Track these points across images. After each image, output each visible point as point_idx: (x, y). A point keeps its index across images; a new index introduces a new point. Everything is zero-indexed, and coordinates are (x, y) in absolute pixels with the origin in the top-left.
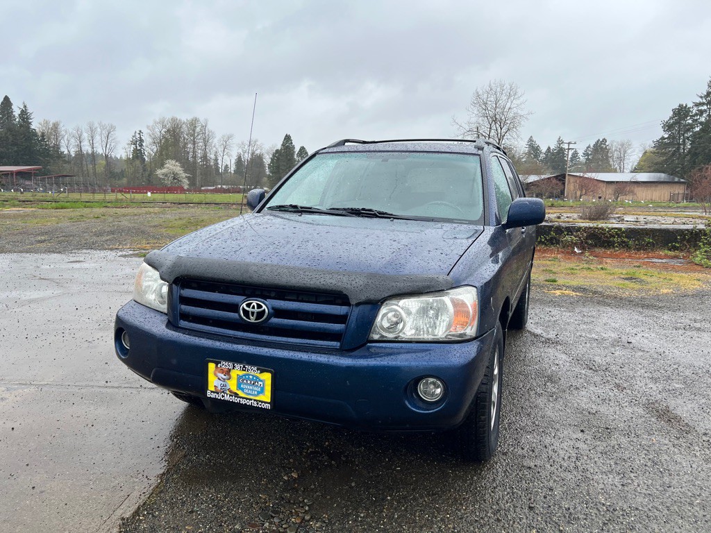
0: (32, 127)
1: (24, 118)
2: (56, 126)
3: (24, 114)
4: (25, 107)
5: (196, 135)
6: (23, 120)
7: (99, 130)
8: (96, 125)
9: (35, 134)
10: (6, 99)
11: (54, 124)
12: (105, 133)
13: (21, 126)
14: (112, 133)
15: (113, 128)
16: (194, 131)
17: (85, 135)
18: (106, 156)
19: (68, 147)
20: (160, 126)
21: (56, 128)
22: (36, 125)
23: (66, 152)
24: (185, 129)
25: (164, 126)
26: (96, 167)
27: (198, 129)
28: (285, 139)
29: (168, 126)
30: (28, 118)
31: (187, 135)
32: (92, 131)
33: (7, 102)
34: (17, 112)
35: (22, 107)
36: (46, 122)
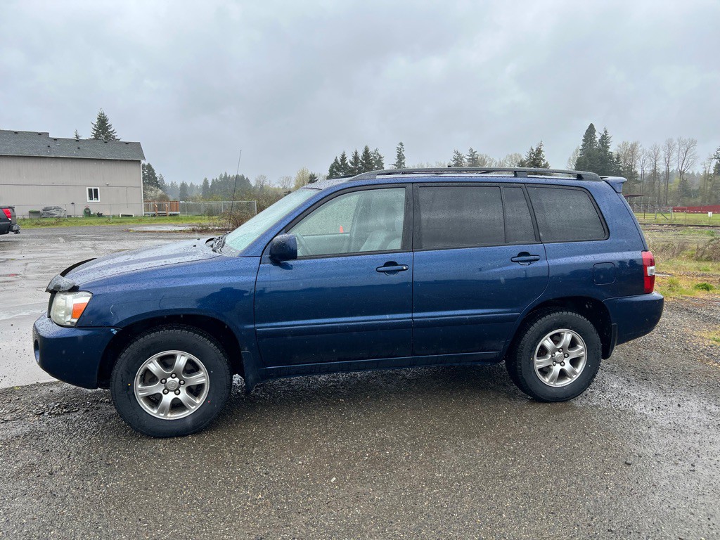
0: (610, 150)
1: (603, 143)
2: (634, 147)
3: (604, 137)
4: (606, 132)
6: (602, 145)
7: (677, 146)
8: (675, 141)
9: (611, 157)
10: (591, 126)
11: (632, 146)
12: (683, 149)
13: (600, 150)
14: (692, 148)
15: (693, 143)
17: (662, 153)
18: (682, 173)
19: (642, 168)
21: (634, 149)
22: (613, 149)
23: (640, 172)
26: (670, 185)
30: (606, 143)
32: (670, 147)
33: (591, 130)
34: (598, 137)
35: (603, 133)
36: (625, 144)
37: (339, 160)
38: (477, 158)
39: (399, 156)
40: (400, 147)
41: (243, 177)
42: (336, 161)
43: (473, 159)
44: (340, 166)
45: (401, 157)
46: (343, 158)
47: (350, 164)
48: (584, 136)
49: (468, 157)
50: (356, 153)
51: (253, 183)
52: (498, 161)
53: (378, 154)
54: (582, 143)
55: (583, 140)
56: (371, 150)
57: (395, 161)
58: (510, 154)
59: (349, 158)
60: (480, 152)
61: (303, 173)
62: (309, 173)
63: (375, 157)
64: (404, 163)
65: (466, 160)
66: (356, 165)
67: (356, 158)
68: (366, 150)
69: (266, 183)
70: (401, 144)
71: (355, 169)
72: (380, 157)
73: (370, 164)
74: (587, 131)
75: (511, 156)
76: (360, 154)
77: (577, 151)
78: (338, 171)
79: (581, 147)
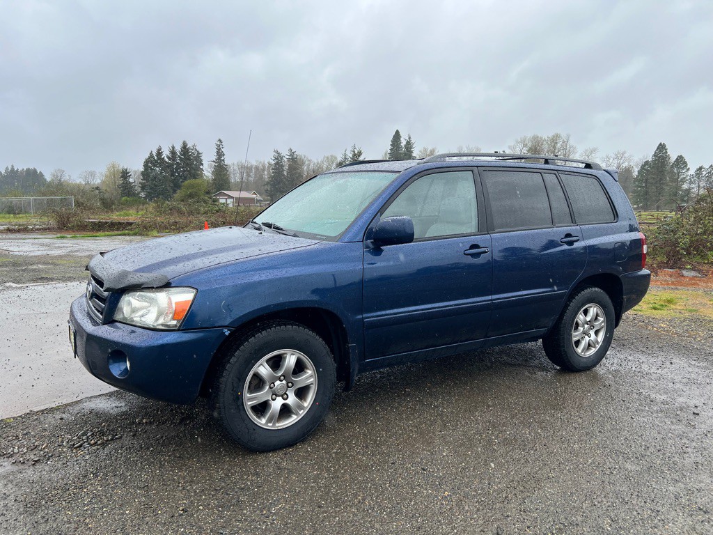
0: (413, 155)
1: (408, 148)
3: (408, 143)
4: (410, 138)
5: (556, 151)
6: (407, 150)
10: (397, 132)
11: (431, 151)
16: (554, 147)
20: (521, 146)
24: (545, 147)
25: (525, 145)
27: (559, 145)
28: (658, 148)
29: (530, 145)
30: (411, 148)
31: (548, 152)
33: (397, 136)
34: (403, 143)
35: (407, 139)
36: (425, 150)
37: (154, 154)
38: (296, 158)
39: (218, 153)
40: (219, 143)
41: (35, 171)
42: (151, 154)
43: (293, 159)
44: (156, 161)
45: (220, 154)
46: (159, 153)
47: (167, 160)
48: (392, 141)
49: (288, 157)
50: (173, 147)
51: (48, 178)
52: (316, 161)
53: (196, 150)
54: (390, 147)
55: (391, 145)
56: (190, 145)
57: (214, 158)
58: (327, 156)
59: (166, 153)
60: (300, 152)
61: (113, 166)
62: (121, 168)
63: (193, 153)
64: (223, 160)
65: (286, 160)
66: (174, 160)
67: (173, 152)
68: (185, 145)
69: (65, 178)
70: (220, 141)
71: (173, 164)
72: (199, 153)
73: (189, 159)
74: (394, 137)
75: (328, 158)
76: (178, 149)
77: (386, 154)
78: (155, 166)
79: (389, 151)
